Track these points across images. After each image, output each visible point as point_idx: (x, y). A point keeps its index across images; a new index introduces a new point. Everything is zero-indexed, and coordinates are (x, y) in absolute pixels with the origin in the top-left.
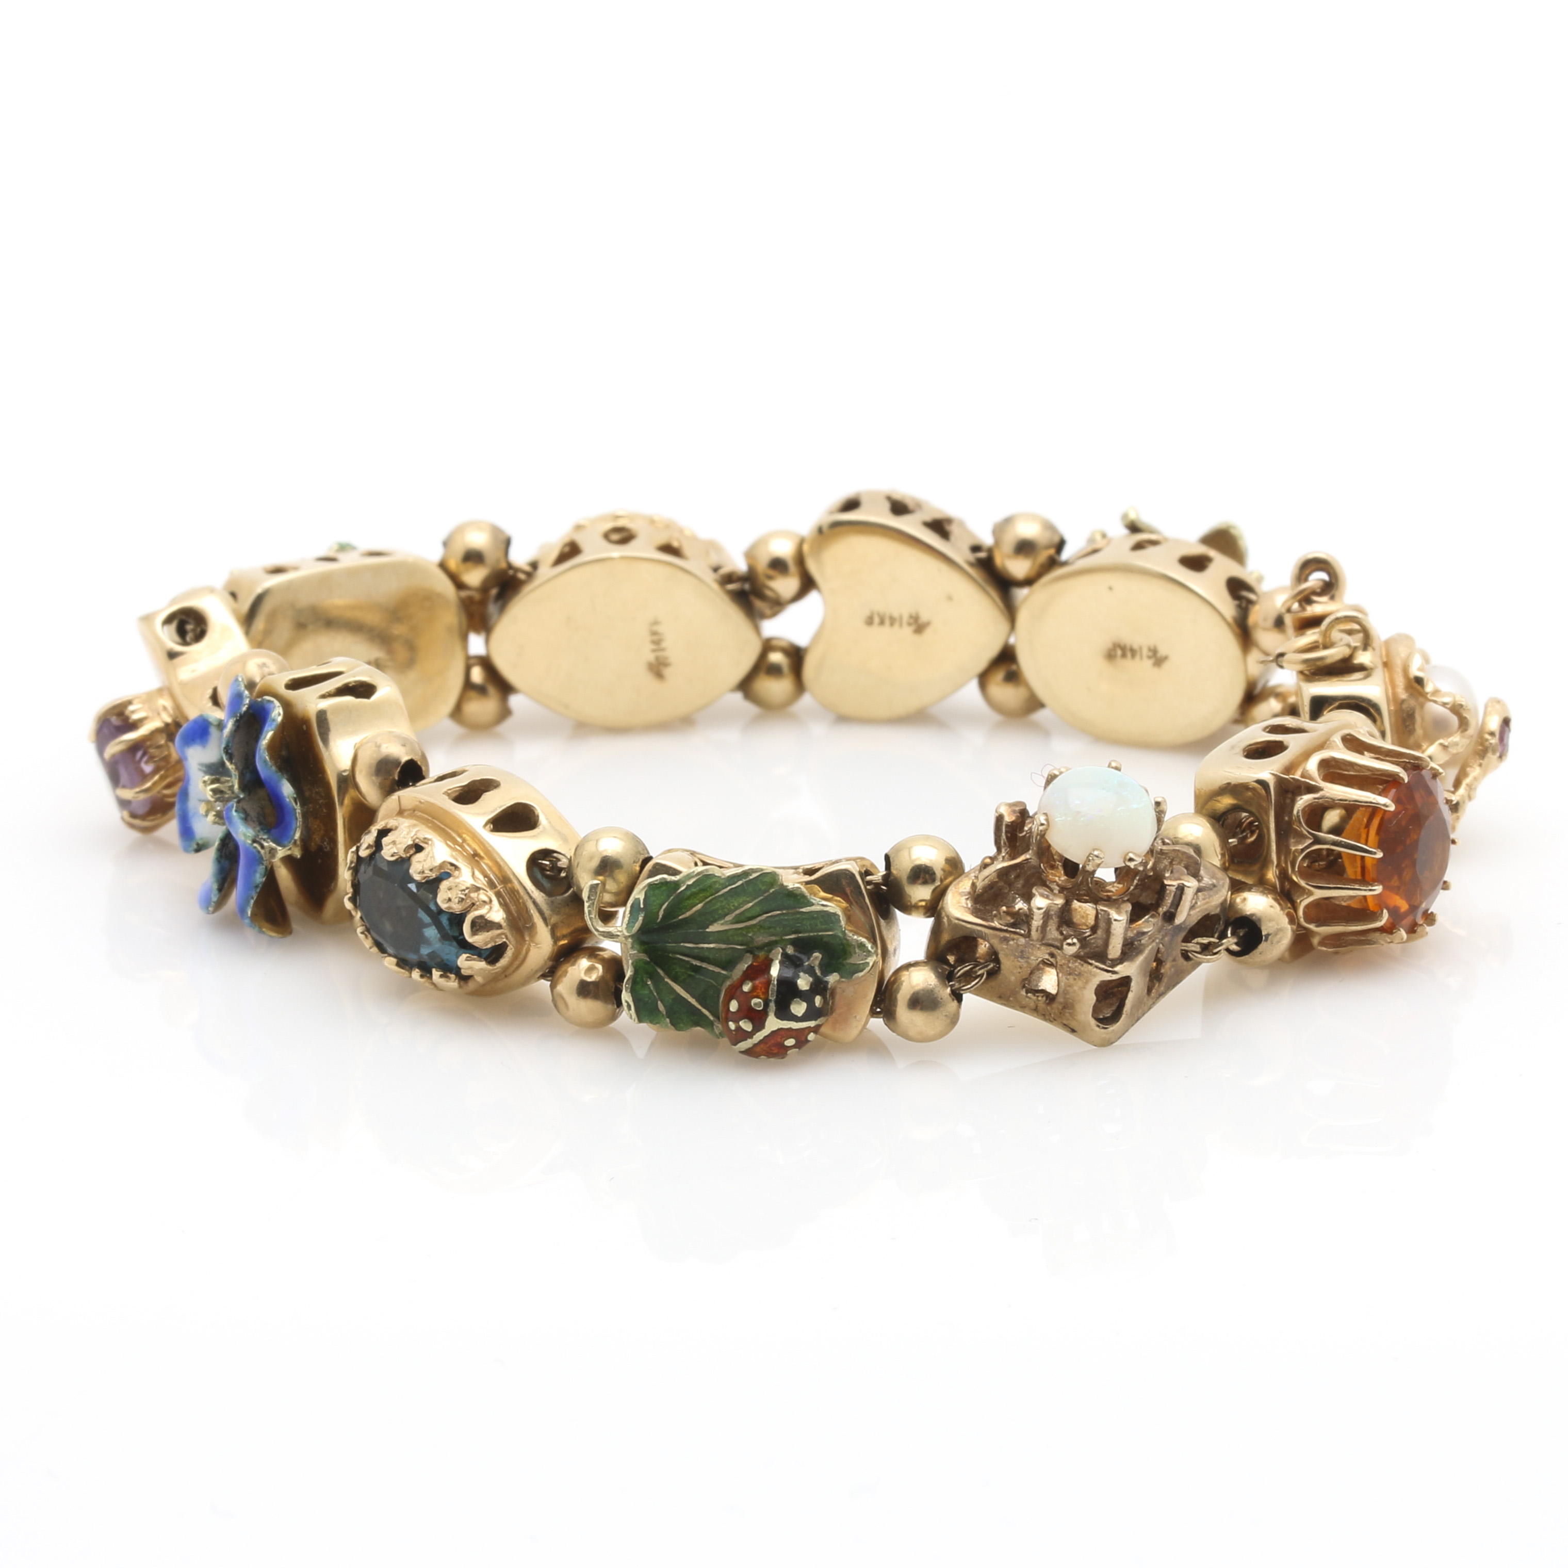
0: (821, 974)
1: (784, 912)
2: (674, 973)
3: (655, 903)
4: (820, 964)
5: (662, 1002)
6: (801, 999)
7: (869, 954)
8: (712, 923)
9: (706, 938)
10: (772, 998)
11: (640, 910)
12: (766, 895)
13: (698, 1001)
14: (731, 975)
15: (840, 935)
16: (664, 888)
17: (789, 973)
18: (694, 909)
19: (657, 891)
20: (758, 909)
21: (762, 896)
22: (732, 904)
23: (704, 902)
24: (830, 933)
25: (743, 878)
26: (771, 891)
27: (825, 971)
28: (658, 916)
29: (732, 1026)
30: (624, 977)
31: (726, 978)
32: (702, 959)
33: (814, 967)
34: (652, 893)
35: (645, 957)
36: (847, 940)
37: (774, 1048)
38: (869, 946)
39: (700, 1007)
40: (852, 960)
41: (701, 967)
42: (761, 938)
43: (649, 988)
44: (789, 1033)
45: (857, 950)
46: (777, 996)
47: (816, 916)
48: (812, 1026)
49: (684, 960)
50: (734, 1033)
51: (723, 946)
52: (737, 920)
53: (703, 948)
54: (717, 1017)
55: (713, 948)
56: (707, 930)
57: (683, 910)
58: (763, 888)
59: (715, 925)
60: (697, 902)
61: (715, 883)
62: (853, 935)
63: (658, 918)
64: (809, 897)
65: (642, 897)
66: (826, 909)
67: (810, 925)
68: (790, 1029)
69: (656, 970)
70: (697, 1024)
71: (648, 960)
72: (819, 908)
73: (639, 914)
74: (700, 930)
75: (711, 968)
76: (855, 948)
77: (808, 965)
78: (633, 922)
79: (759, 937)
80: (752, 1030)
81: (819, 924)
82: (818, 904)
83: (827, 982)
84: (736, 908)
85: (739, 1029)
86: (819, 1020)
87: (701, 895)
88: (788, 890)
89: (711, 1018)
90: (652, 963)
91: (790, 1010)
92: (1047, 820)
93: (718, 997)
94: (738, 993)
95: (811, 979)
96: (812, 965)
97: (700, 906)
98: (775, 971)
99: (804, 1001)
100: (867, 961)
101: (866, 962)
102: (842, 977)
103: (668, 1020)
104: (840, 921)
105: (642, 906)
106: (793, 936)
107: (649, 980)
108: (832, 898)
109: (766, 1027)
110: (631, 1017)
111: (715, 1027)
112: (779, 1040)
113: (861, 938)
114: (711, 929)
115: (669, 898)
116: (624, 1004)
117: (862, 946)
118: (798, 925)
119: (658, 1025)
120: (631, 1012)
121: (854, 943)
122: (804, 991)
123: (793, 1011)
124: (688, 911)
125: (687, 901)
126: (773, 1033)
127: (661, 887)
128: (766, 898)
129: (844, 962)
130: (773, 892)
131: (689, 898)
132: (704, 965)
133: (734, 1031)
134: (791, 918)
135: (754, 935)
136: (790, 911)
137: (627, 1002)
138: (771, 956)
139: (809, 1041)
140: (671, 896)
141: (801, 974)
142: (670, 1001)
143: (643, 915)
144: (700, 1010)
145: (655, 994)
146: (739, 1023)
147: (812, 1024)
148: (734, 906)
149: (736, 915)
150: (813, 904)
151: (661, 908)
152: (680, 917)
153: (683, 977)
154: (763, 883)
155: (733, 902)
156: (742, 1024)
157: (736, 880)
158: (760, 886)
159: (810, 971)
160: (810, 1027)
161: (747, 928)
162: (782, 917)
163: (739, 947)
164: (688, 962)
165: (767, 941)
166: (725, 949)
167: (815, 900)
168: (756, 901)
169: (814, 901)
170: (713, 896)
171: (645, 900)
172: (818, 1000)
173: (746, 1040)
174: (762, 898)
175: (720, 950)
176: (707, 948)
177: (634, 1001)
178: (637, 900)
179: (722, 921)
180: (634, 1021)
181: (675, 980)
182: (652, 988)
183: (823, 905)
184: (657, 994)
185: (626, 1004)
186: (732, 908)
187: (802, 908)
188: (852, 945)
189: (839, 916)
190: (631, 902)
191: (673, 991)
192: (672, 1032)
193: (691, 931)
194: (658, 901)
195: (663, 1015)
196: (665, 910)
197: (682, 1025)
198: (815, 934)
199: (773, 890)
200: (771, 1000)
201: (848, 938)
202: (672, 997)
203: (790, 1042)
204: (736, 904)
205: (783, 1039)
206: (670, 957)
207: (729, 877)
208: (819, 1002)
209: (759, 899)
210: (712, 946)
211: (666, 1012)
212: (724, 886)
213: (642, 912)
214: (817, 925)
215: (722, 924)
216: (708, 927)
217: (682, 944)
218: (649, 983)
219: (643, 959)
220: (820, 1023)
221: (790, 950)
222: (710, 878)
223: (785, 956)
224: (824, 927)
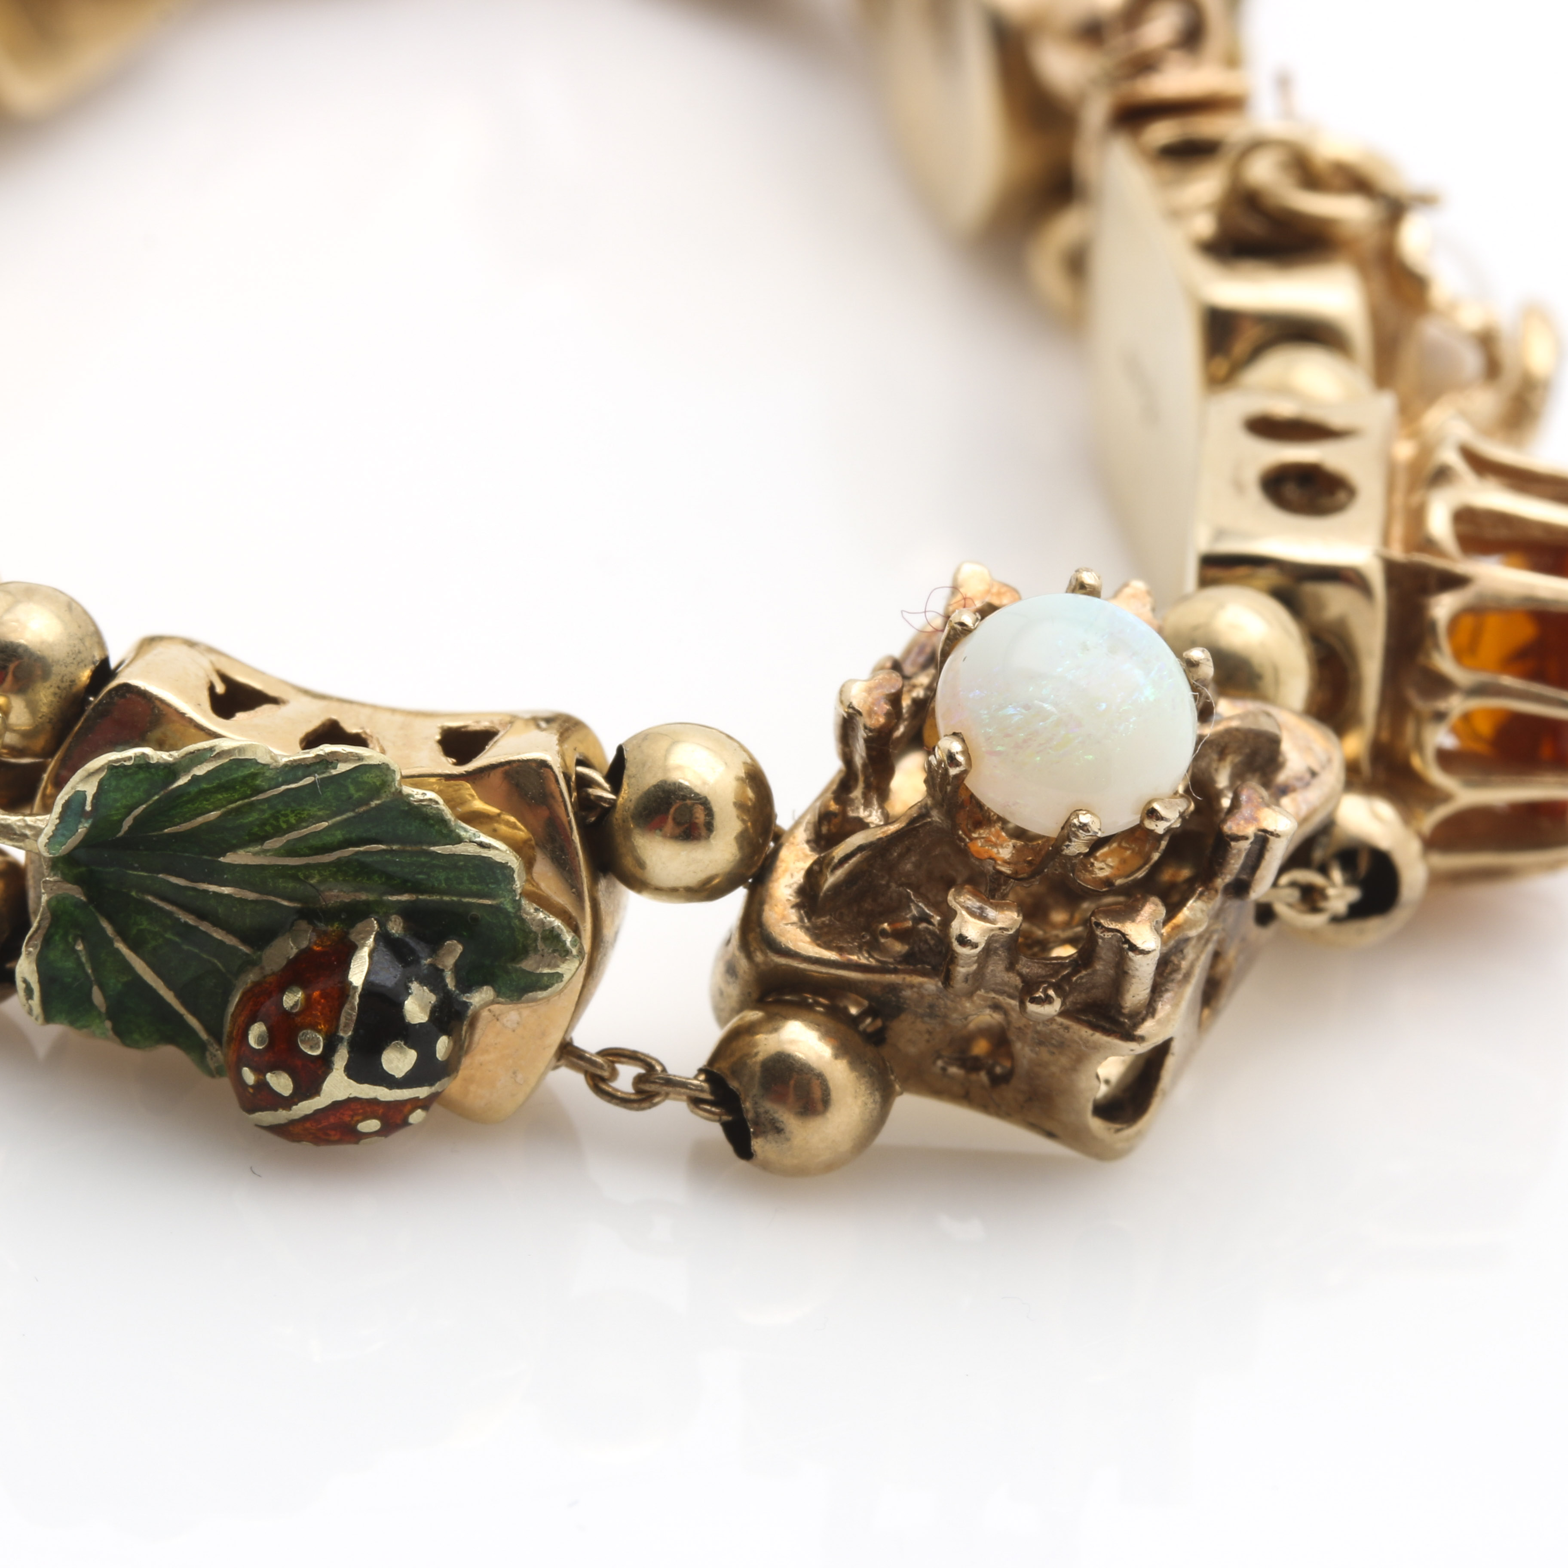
0: (456, 986)
1: (395, 847)
2: (134, 931)
3: (119, 805)
4: (456, 965)
5: (102, 988)
6: (405, 1044)
7: (565, 953)
8: (233, 848)
9: (219, 874)
10: (346, 1034)
11: (83, 814)
12: (362, 809)
13: (179, 996)
14: (260, 958)
15: (509, 907)
16: (141, 775)
17: (389, 977)
18: (200, 820)
19: (125, 781)
20: (339, 835)
21: (353, 810)
22: (282, 819)
23: (223, 810)
24: (488, 902)
25: (316, 772)
26: (374, 804)
27: (468, 984)
28: (121, 826)
29: (249, 1077)
30: (28, 926)
31: (250, 963)
32: (202, 916)
33: (443, 971)
34: (114, 783)
35: (76, 893)
36: (523, 921)
37: (333, 1133)
38: (568, 938)
39: (182, 1010)
40: (528, 965)
41: (195, 928)
42: (335, 892)
43: (78, 958)
44: (371, 1107)
45: (540, 945)
46: (355, 1031)
47: (461, 863)
48: (422, 1096)
49: (161, 910)
50: (251, 1091)
51: (251, 896)
52: (290, 851)
53: (206, 892)
54: (216, 1033)
55: (229, 896)
56: (222, 859)
57: (177, 820)
58: (356, 795)
59: (241, 852)
60: (210, 807)
61: (254, 776)
62: (536, 910)
63: (119, 831)
64: (453, 823)
65: (90, 789)
66: (485, 853)
67: (447, 879)
68: (374, 1102)
69: (97, 922)
70: (169, 1040)
71: (83, 898)
72: (471, 850)
73: (80, 822)
74: (205, 857)
75: (218, 934)
76: (536, 940)
77: (431, 965)
78: (63, 835)
79: (331, 890)
80: (292, 1096)
81: (466, 881)
82: (471, 842)
83: (466, 1005)
84: (291, 828)
85: (262, 1086)
86: (438, 1084)
87: (220, 797)
88: (409, 804)
89: (204, 1035)
90: (91, 907)
91: (381, 1064)
92: (966, 752)
93: (226, 1003)
94: (268, 1006)
95: (433, 998)
96: (440, 967)
97: (214, 815)
98: (357, 974)
99: (411, 1047)
100: (559, 970)
101: (557, 973)
102: (498, 993)
103: (108, 1024)
104: (513, 880)
105: (88, 808)
106: (405, 897)
107: (80, 942)
108: (499, 815)
109: (323, 1093)
110: (30, 1011)
111: (208, 1054)
112: (347, 1119)
113: (552, 919)
114: (230, 858)
115: (150, 796)
116: (20, 985)
117: (553, 937)
118: (421, 876)
119: (85, 1030)
120: (30, 1002)
121: (534, 928)
122: (415, 1025)
123: (386, 1066)
124: (185, 822)
125: (189, 806)
126: (336, 1106)
127: (136, 773)
128: (359, 816)
129: (509, 966)
130: (377, 806)
131: (192, 801)
132: (204, 926)
133: (252, 1087)
134: (408, 860)
135: (320, 882)
136: (409, 848)
137: (25, 981)
138: (353, 937)
139: (410, 1124)
140: (156, 794)
141: (415, 986)
142: (119, 986)
143: (87, 825)
144: (181, 1017)
145: (90, 971)
146: (265, 1075)
147: (422, 1092)
148: (287, 822)
149: (288, 841)
150: (459, 840)
151: (129, 814)
152: (166, 831)
153: (154, 943)
154: (358, 785)
155: (286, 815)
156: (271, 1078)
157: (300, 773)
158: (352, 789)
159: (434, 980)
160: (417, 1099)
161: (307, 866)
162: (388, 857)
163: (286, 903)
164: (170, 914)
165: (347, 900)
166: (252, 901)
167: (466, 831)
168: (338, 819)
169: (462, 833)
170: (246, 801)
171: (96, 797)
172: (443, 1045)
173: (276, 1110)
174: (350, 814)
175: (243, 901)
176: (214, 893)
177: (41, 982)
178: (80, 796)
179: (258, 848)
180: (36, 1019)
181: (135, 947)
182: (84, 959)
183: (481, 845)
184: (94, 970)
185: (24, 985)
186: (284, 826)
187: (434, 845)
188: (531, 932)
189: (513, 870)
190: (66, 797)
191: (128, 968)
192: (113, 1048)
193: (187, 855)
194: (124, 802)
195: (100, 1013)
196: (136, 819)
197: (136, 1036)
198: (455, 899)
199: (378, 802)
200: (341, 1039)
201: (525, 916)
202: (125, 979)
203: (371, 1125)
204: (293, 820)
205: (356, 1118)
206: (132, 896)
207: (286, 765)
208: (443, 1050)
209: (344, 816)
210: (226, 890)
211: (108, 1008)
212: (273, 783)
213: (87, 818)
214: (461, 883)
215: (255, 854)
216: (224, 855)
217: (161, 876)
218: (80, 947)
219: (73, 897)
220: (440, 1090)
221: (396, 927)
222: (245, 767)
223: (384, 938)
224: (474, 887)
